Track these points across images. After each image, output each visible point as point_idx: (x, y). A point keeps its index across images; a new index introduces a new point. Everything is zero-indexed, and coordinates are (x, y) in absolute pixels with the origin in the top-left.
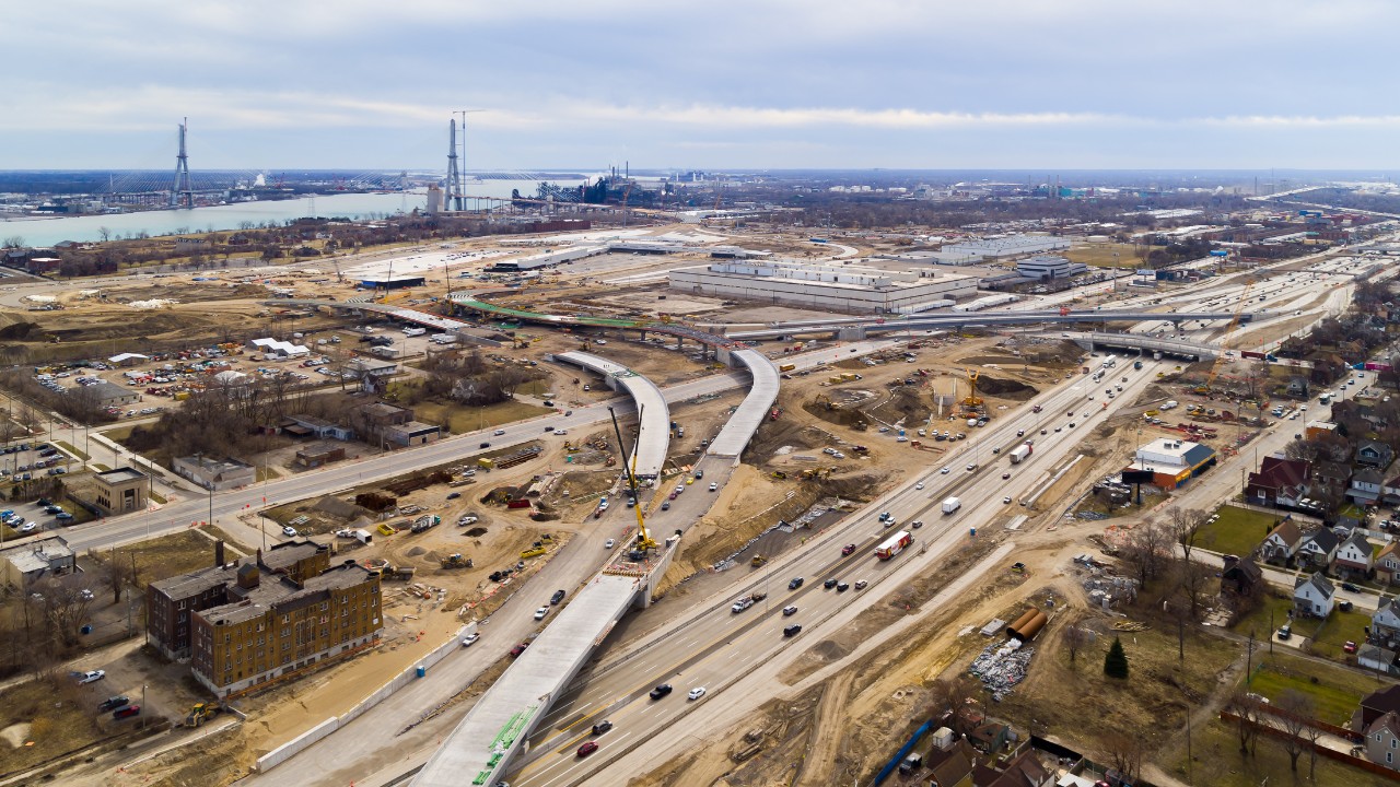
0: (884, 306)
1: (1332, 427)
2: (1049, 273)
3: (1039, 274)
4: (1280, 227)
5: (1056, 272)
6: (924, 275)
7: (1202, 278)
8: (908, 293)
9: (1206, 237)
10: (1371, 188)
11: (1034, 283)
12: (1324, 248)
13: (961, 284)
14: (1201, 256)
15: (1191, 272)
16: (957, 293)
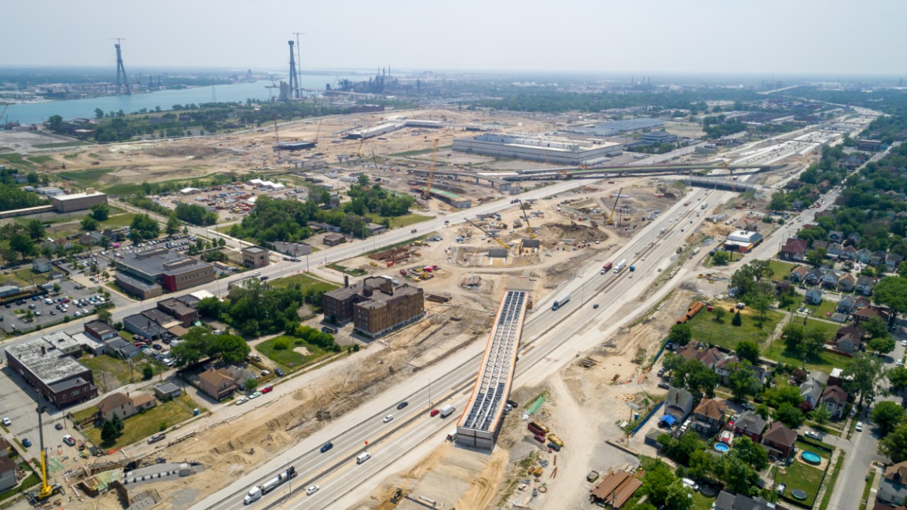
0: (576, 161)
1: (817, 224)
2: (658, 141)
3: (653, 142)
4: (780, 113)
5: (662, 141)
6: (595, 143)
7: (741, 144)
8: (589, 154)
9: (740, 119)
10: (827, 86)
11: (651, 147)
12: (802, 126)
14: (738, 131)
15: (735, 141)
16: (612, 153)
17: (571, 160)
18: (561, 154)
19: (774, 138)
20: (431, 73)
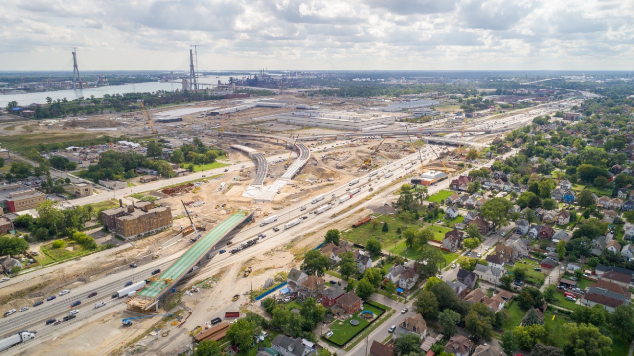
0: (357, 128)
2: (424, 115)
3: (420, 115)
5: (427, 114)
6: (374, 116)
8: (366, 123)
9: (493, 100)
11: (418, 119)
13: (389, 119)
14: (486, 108)
15: (480, 115)
17: (353, 127)
18: (346, 124)
19: (509, 113)
20: (299, 72)
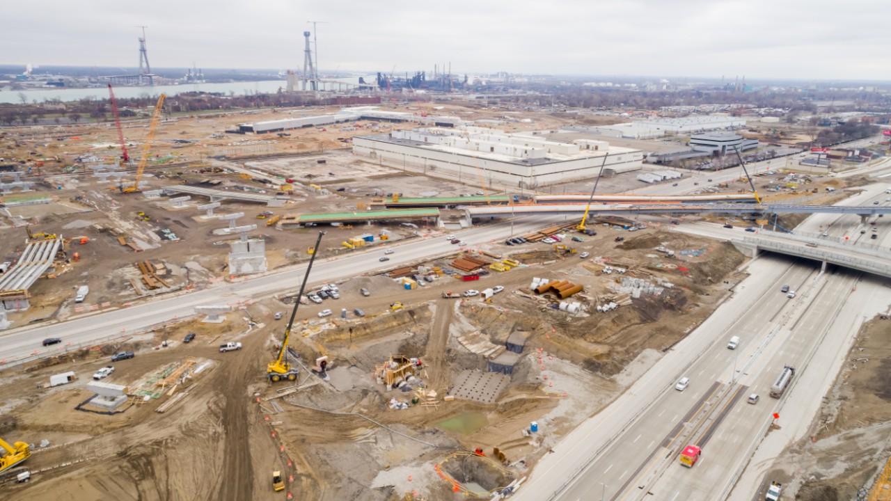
0: (528, 181)
2: (720, 148)
3: (710, 150)
5: (727, 148)
6: (588, 147)
7: (874, 157)
13: (624, 158)
15: (863, 152)
